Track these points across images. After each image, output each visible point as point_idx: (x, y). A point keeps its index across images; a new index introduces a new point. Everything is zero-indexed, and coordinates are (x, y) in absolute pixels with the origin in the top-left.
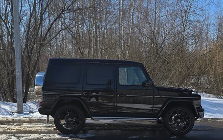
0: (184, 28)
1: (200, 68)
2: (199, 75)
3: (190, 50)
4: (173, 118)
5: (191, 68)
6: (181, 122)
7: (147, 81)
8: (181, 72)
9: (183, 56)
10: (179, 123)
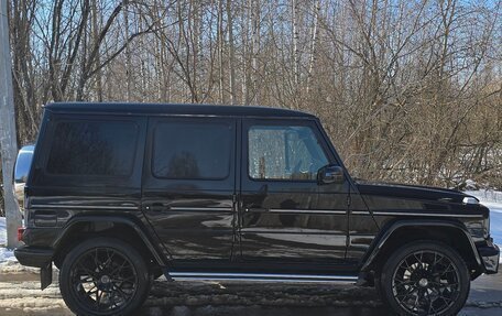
0: (447, 27)
1: (486, 127)
2: (484, 145)
3: (462, 82)
4: (407, 273)
5: (462, 127)
6: (430, 286)
7: (328, 168)
8: (437, 137)
9: (441, 99)
10: (425, 289)
